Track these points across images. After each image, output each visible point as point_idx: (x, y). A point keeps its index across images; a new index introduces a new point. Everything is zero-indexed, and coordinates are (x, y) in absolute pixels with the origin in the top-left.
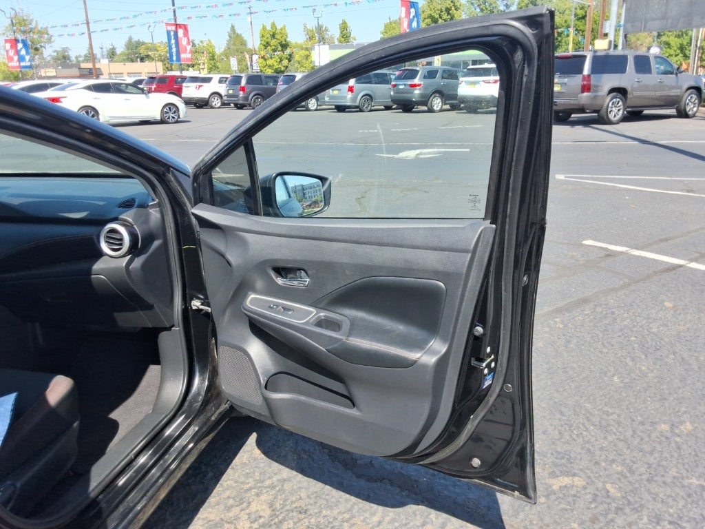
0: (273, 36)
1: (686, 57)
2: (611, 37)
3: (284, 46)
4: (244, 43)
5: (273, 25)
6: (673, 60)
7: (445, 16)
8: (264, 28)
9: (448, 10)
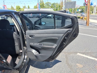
0: (18, 7)
1: (72, 11)
2: (63, 9)
3: (20, 9)
4: (13, 8)
5: (18, 6)
6: (70, 12)
7: (42, 5)
8: (17, 6)
9: (43, 5)
